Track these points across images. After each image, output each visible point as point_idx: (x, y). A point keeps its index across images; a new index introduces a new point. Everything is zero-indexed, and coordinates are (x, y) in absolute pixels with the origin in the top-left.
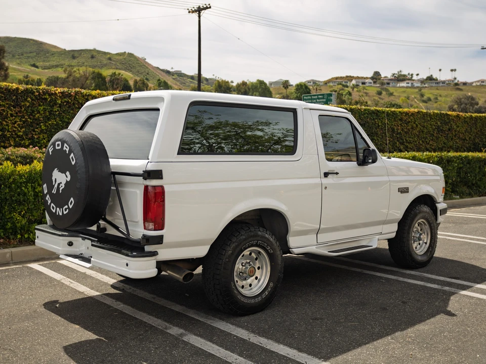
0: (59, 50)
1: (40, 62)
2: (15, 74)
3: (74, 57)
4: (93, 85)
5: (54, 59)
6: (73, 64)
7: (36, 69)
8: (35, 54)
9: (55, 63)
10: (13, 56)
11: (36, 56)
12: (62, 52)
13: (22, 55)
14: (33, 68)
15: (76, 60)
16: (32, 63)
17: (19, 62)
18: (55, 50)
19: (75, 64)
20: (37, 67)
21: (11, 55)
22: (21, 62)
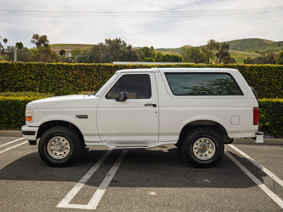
0: (271, 43)
1: (261, 50)
2: (245, 57)
3: (279, 46)
4: (281, 59)
5: (268, 47)
6: (279, 49)
7: (258, 54)
8: (258, 46)
9: (269, 50)
10: (247, 48)
11: (259, 47)
12: (274, 44)
13: (252, 47)
14: (256, 53)
15: (281, 47)
16: (256, 51)
17: (249, 51)
18: (269, 43)
19: (280, 49)
20: (258, 53)
21: (246, 48)
22: (251, 51)
